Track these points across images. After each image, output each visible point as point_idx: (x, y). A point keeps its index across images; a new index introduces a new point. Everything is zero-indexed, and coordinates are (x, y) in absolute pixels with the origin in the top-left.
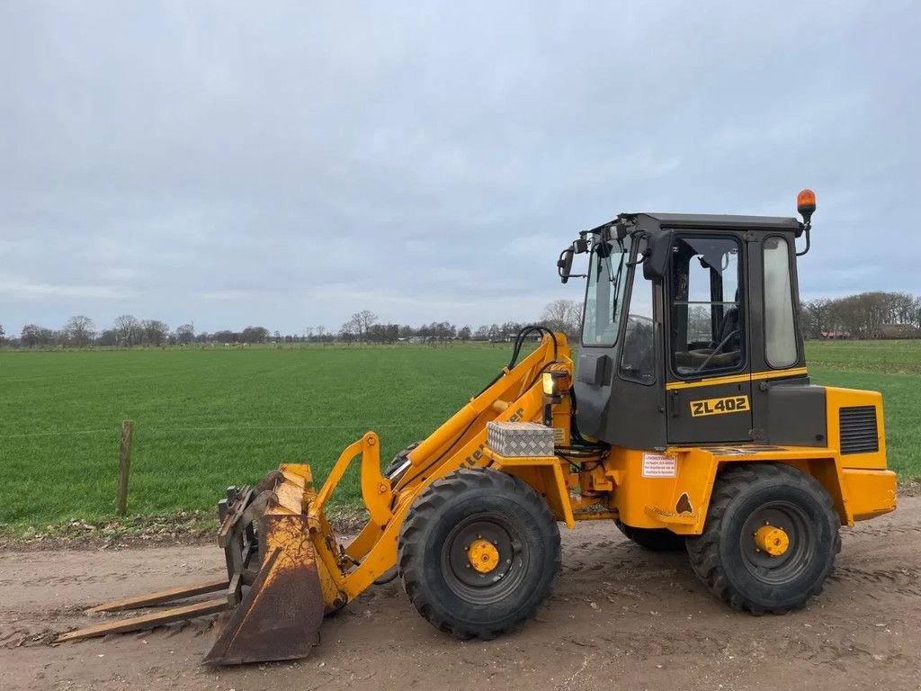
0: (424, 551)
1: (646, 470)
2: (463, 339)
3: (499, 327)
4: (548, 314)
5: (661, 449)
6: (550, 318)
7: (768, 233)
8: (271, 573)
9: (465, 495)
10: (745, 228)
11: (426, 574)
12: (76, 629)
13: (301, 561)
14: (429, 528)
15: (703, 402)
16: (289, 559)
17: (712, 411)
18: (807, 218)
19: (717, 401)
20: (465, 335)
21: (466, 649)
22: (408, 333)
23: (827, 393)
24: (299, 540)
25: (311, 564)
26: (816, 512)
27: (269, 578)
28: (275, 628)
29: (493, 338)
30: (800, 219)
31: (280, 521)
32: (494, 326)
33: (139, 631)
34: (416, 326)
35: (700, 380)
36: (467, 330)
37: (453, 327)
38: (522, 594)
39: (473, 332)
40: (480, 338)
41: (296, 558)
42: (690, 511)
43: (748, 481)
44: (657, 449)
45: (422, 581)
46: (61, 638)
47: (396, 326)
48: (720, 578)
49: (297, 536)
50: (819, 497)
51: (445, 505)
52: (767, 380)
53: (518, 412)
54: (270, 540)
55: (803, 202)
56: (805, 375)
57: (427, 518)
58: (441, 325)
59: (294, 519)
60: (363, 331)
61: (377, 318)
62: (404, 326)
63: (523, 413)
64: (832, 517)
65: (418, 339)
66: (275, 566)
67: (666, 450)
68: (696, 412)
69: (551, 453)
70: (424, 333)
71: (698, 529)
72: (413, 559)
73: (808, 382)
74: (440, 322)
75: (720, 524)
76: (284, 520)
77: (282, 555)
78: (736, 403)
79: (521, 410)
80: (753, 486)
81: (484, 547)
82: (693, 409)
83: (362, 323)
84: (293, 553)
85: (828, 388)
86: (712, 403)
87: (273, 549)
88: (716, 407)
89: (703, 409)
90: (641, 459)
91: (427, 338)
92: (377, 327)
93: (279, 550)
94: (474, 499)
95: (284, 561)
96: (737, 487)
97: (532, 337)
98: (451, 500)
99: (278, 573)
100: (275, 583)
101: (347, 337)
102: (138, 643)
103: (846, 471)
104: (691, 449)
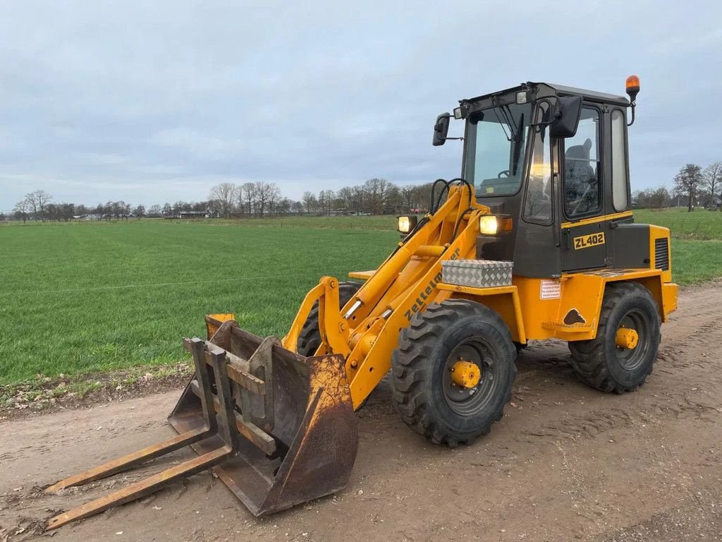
0: (431, 375)
1: (543, 294)
2: (138, 216)
3: (171, 206)
4: (213, 194)
5: (557, 276)
6: (216, 197)
7: (615, 106)
8: (314, 414)
9: (457, 323)
10: (602, 101)
11: (434, 396)
12: (61, 512)
13: (340, 398)
14: (434, 354)
15: (580, 238)
16: (329, 398)
17: (585, 245)
18: (633, 98)
19: (589, 236)
20: (139, 213)
21: (461, 455)
22: (83, 211)
23: (651, 230)
24: (337, 378)
25: (348, 400)
26: (653, 315)
27: (313, 419)
28: (321, 465)
29: (166, 215)
30: (628, 98)
31: (321, 362)
32: (167, 204)
33: (140, 500)
34: (91, 204)
35: (579, 221)
36: (141, 208)
37: (128, 206)
38: (496, 402)
39: (147, 211)
40: (153, 215)
41: (336, 396)
42: (584, 322)
43: (619, 296)
44: (554, 276)
45: (430, 403)
46: (52, 524)
47: (72, 205)
48: (603, 370)
49: (336, 374)
50: (654, 304)
51: (445, 332)
52: (614, 220)
53: (456, 252)
54: (313, 382)
55: (630, 85)
56: (631, 216)
57: (432, 346)
58: (116, 204)
59: (333, 358)
60: (37, 210)
61: (51, 197)
62: (78, 205)
63: (459, 252)
64: (659, 318)
65: (94, 216)
66: (318, 406)
67: (561, 277)
68: (578, 246)
69: (510, 283)
70: (99, 211)
71: (592, 335)
72: (422, 383)
73: (632, 221)
74: (115, 201)
75: (606, 329)
76: (324, 360)
77: (324, 394)
78: (598, 238)
79: (458, 250)
80: (623, 299)
81: (470, 366)
82: (576, 243)
83: (37, 202)
84: (333, 391)
85: (651, 225)
86: (586, 238)
87: (316, 390)
88: (588, 242)
89: (580, 243)
90: (539, 286)
91: (104, 215)
92: (51, 206)
93: (321, 390)
94: (465, 326)
95: (326, 401)
96: (614, 301)
97: (201, 214)
98: (449, 328)
99: (320, 413)
100: (319, 424)
101: (19, 216)
102: (148, 511)
103: (665, 284)
104: (574, 275)
